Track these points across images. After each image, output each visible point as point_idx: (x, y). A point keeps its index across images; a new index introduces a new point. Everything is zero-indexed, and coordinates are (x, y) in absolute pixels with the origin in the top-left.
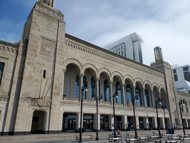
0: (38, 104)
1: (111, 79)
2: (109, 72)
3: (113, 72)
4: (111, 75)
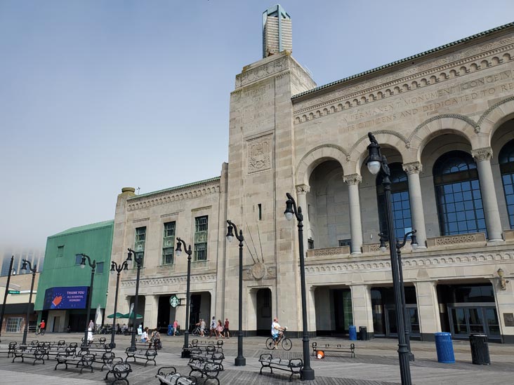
0: (253, 276)
1: (480, 141)
2: (464, 119)
3: (487, 112)
4: (476, 127)
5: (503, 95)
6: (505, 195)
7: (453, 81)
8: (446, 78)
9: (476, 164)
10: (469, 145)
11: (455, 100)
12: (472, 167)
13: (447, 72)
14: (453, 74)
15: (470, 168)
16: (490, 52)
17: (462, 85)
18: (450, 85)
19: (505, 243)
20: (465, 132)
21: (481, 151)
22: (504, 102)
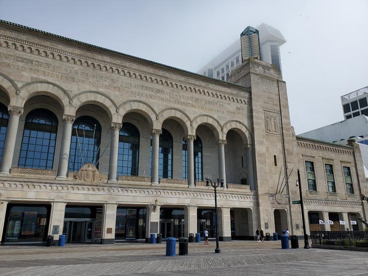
1: (17, 101)
2: (11, 81)
3: (28, 84)
4: (17, 90)
5: (42, 77)
6: (22, 143)
7: (11, 51)
8: (8, 46)
9: (9, 116)
10: (8, 100)
11: (9, 65)
12: (5, 117)
13: (10, 43)
14: (14, 47)
15: (4, 117)
16: (43, 46)
17: (17, 57)
18: (9, 53)
19: (10, 176)
20: (8, 91)
21: (15, 108)
22: (41, 82)
